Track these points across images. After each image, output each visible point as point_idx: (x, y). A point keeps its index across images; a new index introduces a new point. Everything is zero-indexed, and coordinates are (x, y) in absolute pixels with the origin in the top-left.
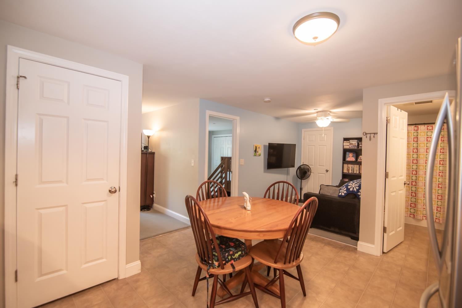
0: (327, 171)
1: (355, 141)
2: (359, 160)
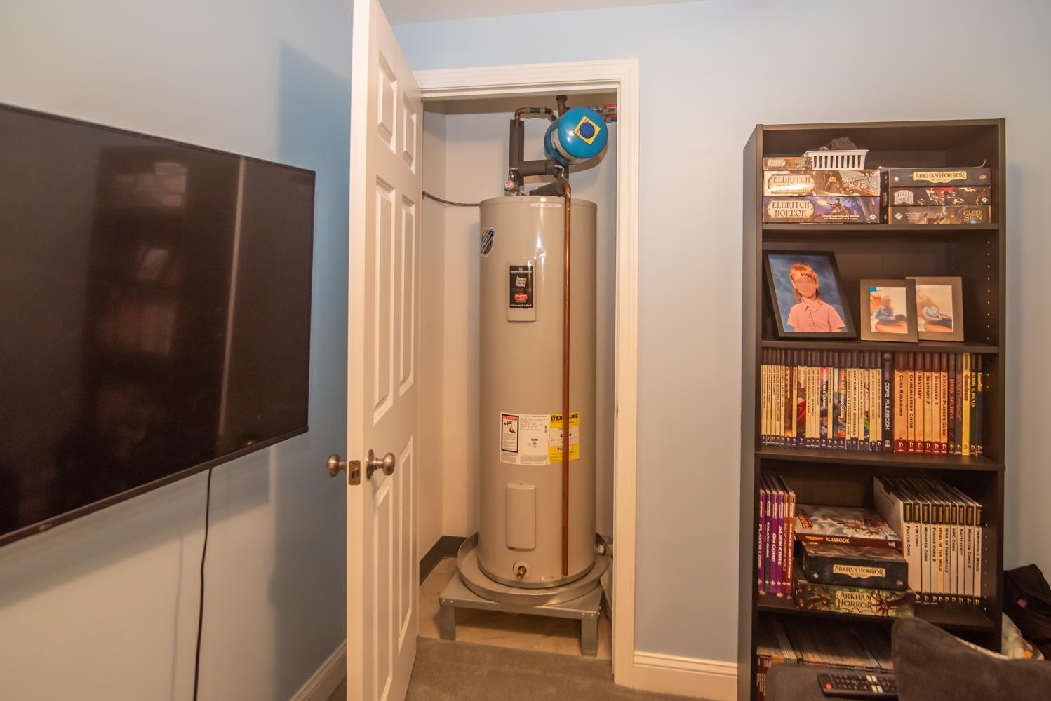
1: (851, 153)
2: (874, 328)
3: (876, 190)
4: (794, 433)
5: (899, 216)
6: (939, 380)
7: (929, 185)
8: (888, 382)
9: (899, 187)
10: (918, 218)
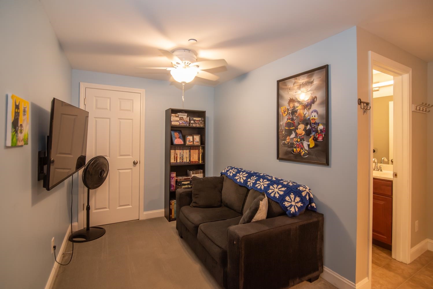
0: (135, 163)
1: (185, 114)
2: (188, 143)
3: (188, 121)
4: (176, 162)
5: (191, 125)
6: (197, 151)
7: (196, 120)
8: (190, 152)
9: (192, 120)
10: (194, 125)
